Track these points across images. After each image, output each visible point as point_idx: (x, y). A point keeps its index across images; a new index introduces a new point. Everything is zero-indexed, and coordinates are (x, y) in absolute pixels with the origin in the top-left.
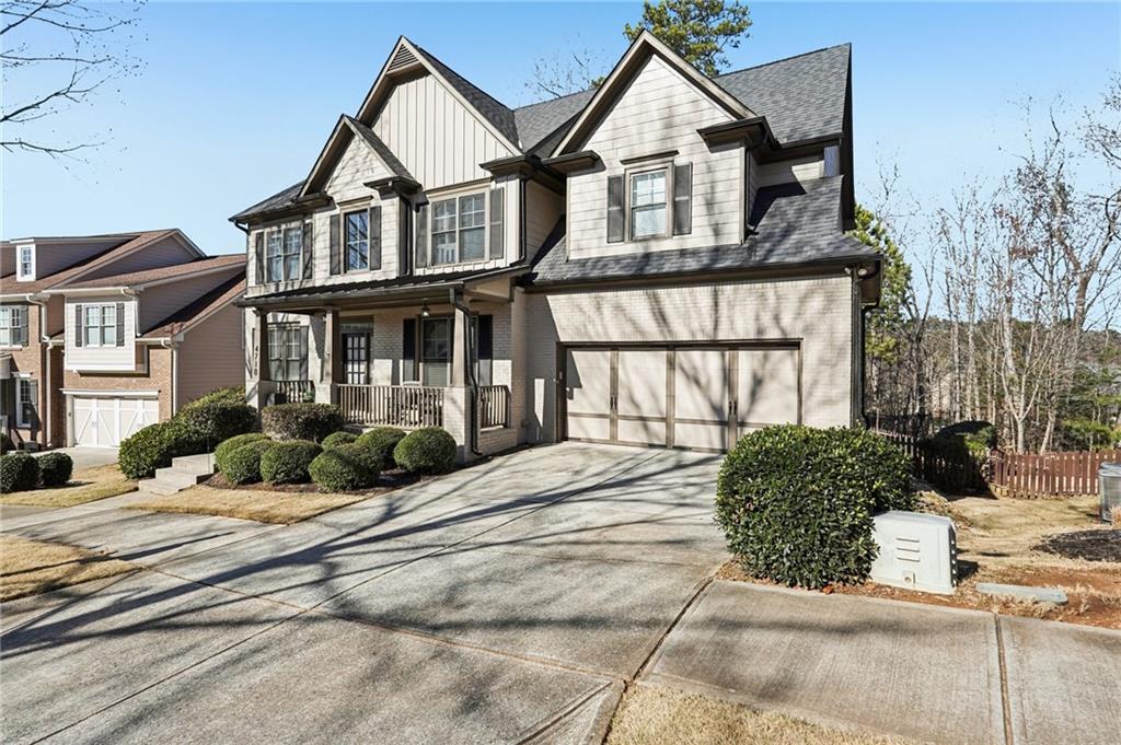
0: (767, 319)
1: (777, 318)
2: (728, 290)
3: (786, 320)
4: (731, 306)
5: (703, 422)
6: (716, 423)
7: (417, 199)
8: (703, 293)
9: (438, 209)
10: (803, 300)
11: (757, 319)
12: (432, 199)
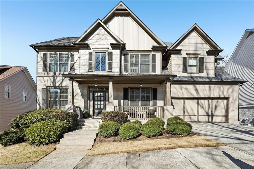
0: (221, 93)
1: (223, 93)
2: (212, 86)
3: (225, 93)
4: (213, 90)
5: (204, 116)
6: (207, 116)
7: (124, 52)
8: (207, 87)
9: (132, 56)
10: (228, 89)
11: (219, 93)
12: (130, 53)
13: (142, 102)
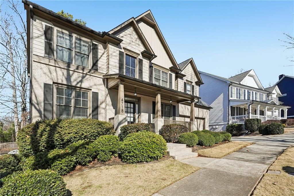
1: (203, 115)
2: (200, 109)
4: (200, 112)
12: (154, 67)
13: (165, 117)
